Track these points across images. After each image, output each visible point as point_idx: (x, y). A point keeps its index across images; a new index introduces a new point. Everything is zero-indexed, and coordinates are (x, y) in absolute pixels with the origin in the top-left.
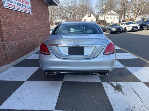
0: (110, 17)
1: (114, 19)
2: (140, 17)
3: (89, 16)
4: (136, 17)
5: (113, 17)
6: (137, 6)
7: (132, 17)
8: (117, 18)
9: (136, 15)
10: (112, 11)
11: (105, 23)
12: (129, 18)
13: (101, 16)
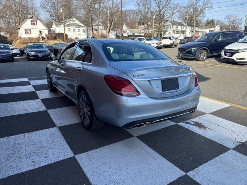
0: (72, 29)
1: (79, 33)
2: (113, 34)
3: (34, 24)
4: (109, 32)
5: (77, 29)
6: (109, 16)
7: (104, 32)
8: (84, 31)
9: (108, 29)
10: (75, 19)
11: (66, 38)
12: (100, 33)
13: (56, 25)
